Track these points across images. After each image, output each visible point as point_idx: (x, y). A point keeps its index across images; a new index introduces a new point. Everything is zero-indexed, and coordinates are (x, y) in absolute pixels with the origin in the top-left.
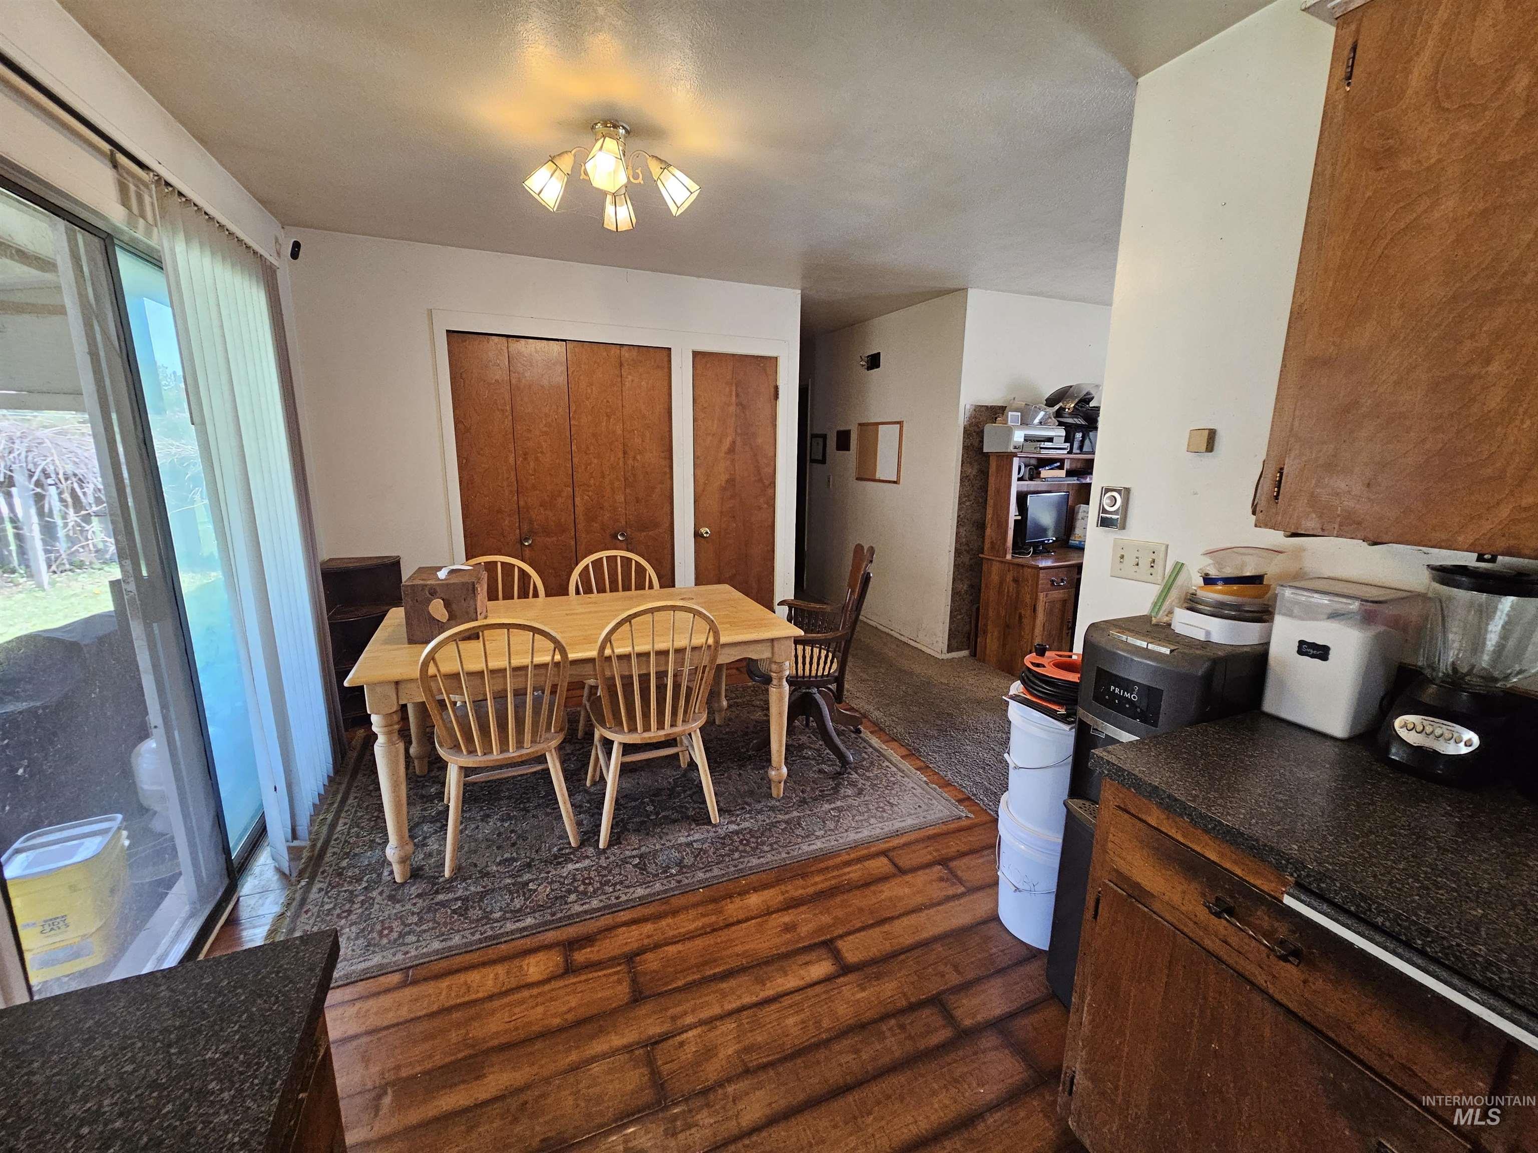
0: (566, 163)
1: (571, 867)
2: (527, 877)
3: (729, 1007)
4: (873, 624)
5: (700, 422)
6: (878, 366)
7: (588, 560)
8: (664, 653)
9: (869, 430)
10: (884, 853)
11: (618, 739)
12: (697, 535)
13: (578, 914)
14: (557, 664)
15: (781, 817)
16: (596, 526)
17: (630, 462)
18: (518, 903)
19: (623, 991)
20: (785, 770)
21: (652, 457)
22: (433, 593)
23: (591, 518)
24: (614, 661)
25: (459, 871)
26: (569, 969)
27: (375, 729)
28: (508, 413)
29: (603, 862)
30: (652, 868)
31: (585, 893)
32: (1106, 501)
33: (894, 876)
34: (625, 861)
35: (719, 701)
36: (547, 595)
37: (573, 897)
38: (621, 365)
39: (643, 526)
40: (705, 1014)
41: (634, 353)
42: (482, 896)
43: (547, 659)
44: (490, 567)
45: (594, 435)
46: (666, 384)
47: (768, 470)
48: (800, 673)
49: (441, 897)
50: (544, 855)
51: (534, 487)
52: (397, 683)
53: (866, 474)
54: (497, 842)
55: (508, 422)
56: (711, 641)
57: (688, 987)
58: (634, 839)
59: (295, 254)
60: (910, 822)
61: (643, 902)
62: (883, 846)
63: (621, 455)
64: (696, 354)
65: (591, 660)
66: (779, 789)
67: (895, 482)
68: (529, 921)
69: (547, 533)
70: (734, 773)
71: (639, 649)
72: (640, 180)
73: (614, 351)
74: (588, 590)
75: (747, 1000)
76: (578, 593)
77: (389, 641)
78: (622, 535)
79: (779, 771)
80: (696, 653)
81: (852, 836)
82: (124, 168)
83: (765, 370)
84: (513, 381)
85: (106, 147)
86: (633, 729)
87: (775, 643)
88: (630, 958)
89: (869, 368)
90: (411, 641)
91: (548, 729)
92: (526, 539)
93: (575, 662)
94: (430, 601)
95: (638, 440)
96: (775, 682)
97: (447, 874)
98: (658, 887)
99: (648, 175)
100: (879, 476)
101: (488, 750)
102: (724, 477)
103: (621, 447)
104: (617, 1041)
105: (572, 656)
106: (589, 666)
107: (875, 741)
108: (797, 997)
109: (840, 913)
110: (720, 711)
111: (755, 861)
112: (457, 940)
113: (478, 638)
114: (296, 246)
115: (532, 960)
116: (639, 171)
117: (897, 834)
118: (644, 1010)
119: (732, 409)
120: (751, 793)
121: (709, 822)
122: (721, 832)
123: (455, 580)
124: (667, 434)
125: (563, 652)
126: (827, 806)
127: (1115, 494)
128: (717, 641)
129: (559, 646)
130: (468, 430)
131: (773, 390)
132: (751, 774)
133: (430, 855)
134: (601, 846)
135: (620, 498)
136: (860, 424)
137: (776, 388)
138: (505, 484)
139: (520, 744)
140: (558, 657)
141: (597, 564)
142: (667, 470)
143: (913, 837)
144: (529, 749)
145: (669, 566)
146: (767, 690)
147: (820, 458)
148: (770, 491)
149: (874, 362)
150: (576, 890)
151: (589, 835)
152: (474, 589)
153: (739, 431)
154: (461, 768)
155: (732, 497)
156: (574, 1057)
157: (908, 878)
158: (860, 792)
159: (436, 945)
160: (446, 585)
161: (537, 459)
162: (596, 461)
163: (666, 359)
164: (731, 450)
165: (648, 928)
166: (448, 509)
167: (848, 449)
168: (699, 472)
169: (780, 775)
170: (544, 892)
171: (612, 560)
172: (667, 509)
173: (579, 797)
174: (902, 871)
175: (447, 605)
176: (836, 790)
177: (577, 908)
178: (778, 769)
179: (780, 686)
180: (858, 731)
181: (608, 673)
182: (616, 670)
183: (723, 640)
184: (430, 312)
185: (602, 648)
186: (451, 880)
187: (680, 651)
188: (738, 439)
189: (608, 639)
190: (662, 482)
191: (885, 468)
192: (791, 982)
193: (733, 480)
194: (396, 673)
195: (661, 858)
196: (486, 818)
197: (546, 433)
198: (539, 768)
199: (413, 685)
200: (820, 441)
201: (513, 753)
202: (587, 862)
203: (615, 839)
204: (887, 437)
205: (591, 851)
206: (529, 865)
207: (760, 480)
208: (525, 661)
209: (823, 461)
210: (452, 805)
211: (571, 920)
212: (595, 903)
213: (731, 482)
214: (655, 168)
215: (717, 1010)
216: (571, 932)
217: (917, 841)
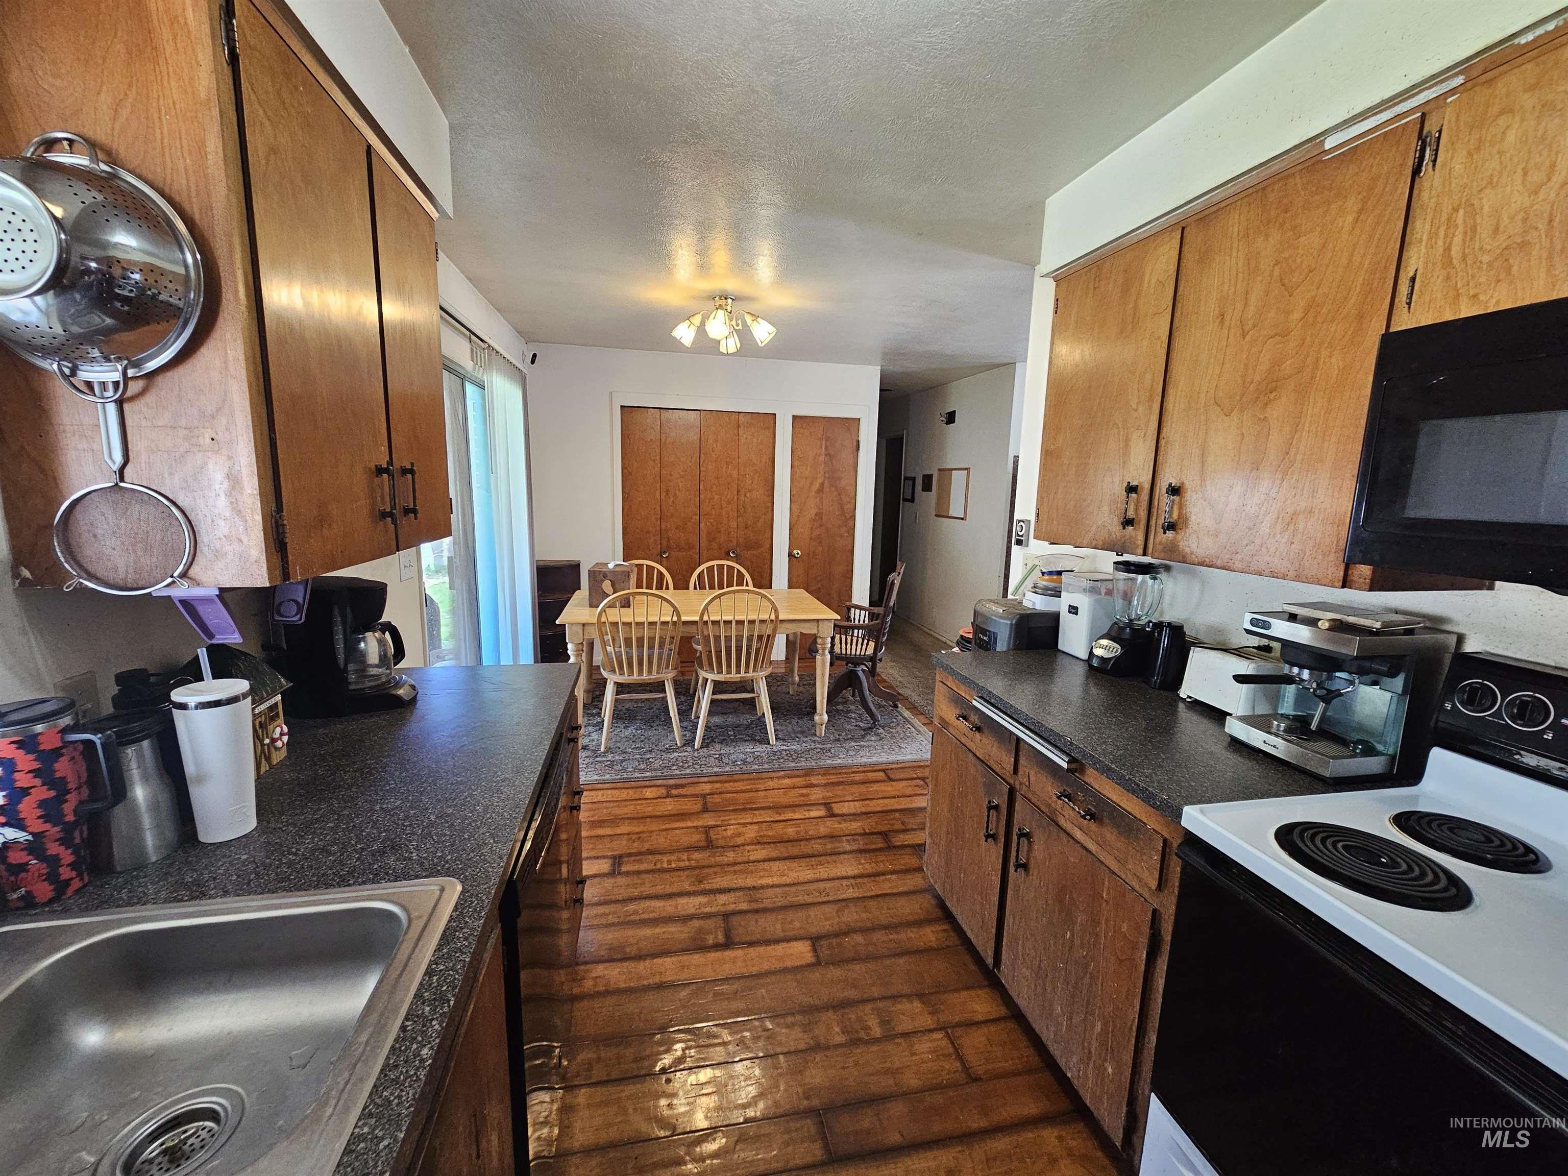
0: (697, 320)
1: (676, 754)
2: (648, 756)
3: (755, 820)
4: (944, 640)
5: (796, 469)
6: (954, 422)
7: (703, 567)
8: (740, 623)
9: (946, 473)
10: (883, 771)
11: (711, 677)
12: (790, 555)
13: (677, 775)
14: (674, 623)
15: (818, 746)
16: (714, 545)
17: (742, 498)
18: (642, 766)
19: (698, 807)
20: (826, 717)
21: (758, 494)
22: (605, 576)
23: (711, 540)
24: (710, 624)
25: (608, 750)
26: (669, 796)
27: (569, 652)
28: (658, 462)
29: (696, 754)
30: (726, 760)
31: (682, 767)
32: (1018, 528)
33: (884, 781)
34: (710, 756)
35: (793, 677)
36: (675, 589)
37: (675, 767)
38: (739, 426)
39: (748, 547)
40: (742, 821)
41: (749, 417)
42: (622, 761)
43: (668, 619)
44: (640, 566)
45: (717, 478)
46: (772, 441)
47: (849, 506)
48: (844, 652)
49: (598, 759)
50: (661, 748)
51: (672, 516)
52: (584, 625)
53: (942, 514)
54: (632, 739)
55: (657, 469)
56: (773, 617)
57: (735, 810)
58: (718, 746)
59: (533, 362)
60: (909, 757)
61: (716, 774)
62: (884, 767)
63: (736, 492)
64: (795, 417)
65: (695, 623)
66: (821, 729)
67: (962, 519)
68: (648, 774)
69: (679, 548)
70: (794, 722)
71: (726, 618)
72: (740, 327)
73: (734, 417)
74: (702, 587)
75: (768, 819)
76: (695, 588)
77: (579, 605)
78: (733, 552)
79: (822, 716)
80: (764, 626)
81: (864, 760)
82: (475, 343)
83: (849, 429)
84: (663, 440)
85: (468, 333)
86: (720, 672)
87: (820, 623)
88: (704, 796)
89: (947, 423)
90: (591, 606)
91: (667, 667)
92: (665, 553)
93: (686, 623)
94: (602, 581)
95: (749, 482)
96: (820, 651)
97: (602, 749)
98: (727, 769)
99: (744, 323)
100: (951, 513)
101: (631, 673)
102: (814, 511)
103: (735, 486)
104: (690, 824)
105: (684, 618)
106: (694, 627)
107: (907, 714)
108: (798, 822)
109: (839, 793)
110: (793, 684)
111: (793, 764)
112: (607, 777)
113: (629, 607)
114: (535, 356)
115: (649, 790)
116: (739, 322)
117: (897, 762)
118: (706, 815)
119: (822, 458)
120: (802, 732)
121: (769, 744)
122: (775, 749)
123: (618, 569)
124: (770, 478)
125: (679, 616)
126: (853, 744)
127: (1022, 523)
128: (777, 617)
129: (676, 610)
130: (630, 474)
131: (855, 443)
132: (805, 722)
133: (593, 740)
134: (696, 747)
135: (734, 524)
136: (939, 470)
137: (858, 441)
138: (653, 512)
139: (650, 672)
140: (675, 619)
141: (710, 570)
142: (769, 504)
143: (907, 765)
144: (655, 676)
145: (768, 578)
146: (815, 658)
147: (910, 498)
148: (851, 523)
149: (951, 418)
150: (677, 765)
151: (690, 742)
152: (629, 576)
153: (827, 475)
154: (615, 683)
155: (821, 526)
156: (668, 826)
157: (893, 783)
158: (881, 739)
159: (596, 777)
160: (613, 572)
161: (675, 495)
162: (717, 497)
163: (772, 422)
164: (820, 490)
165: (718, 785)
166: (613, 530)
167: (931, 491)
168: (794, 507)
169: (822, 719)
170: (657, 764)
171: (721, 567)
172: (768, 535)
173: (685, 724)
174: (891, 780)
175: (613, 585)
176: (863, 737)
177: (677, 772)
178: (821, 715)
179: (823, 654)
180: (896, 706)
181: (706, 633)
182: (711, 631)
183: (781, 617)
184: (611, 393)
185: (702, 614)
186: (605, 752)
187: (752, 622)
188: (826, 482)
189: (706, 608)
190: (765, 514)
191: (956, 509)
192: (797, 816)
193: (821, 514)
194: (583, 620)
195: (732, 757)
196: (627, 727)
197: (682, 477)
198: (661, 695)
199: (593, 628)
200: (911, 483)
201: (645, 677)
202: (686, 754)
203: (705, 744)
204: (958, 478)
205: (689, 749)
206: (651, 751)
207: (843, 514)
208: (656, 619)
209: (912, 500)
210: (606, 719)
211: (672, 777)
212: (688, 771)
213: (819, 515)
214: (748, 318)
215: (749, 820)
216: (672, 782)
217: (910, 767)
